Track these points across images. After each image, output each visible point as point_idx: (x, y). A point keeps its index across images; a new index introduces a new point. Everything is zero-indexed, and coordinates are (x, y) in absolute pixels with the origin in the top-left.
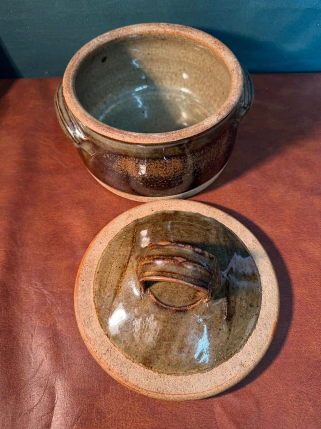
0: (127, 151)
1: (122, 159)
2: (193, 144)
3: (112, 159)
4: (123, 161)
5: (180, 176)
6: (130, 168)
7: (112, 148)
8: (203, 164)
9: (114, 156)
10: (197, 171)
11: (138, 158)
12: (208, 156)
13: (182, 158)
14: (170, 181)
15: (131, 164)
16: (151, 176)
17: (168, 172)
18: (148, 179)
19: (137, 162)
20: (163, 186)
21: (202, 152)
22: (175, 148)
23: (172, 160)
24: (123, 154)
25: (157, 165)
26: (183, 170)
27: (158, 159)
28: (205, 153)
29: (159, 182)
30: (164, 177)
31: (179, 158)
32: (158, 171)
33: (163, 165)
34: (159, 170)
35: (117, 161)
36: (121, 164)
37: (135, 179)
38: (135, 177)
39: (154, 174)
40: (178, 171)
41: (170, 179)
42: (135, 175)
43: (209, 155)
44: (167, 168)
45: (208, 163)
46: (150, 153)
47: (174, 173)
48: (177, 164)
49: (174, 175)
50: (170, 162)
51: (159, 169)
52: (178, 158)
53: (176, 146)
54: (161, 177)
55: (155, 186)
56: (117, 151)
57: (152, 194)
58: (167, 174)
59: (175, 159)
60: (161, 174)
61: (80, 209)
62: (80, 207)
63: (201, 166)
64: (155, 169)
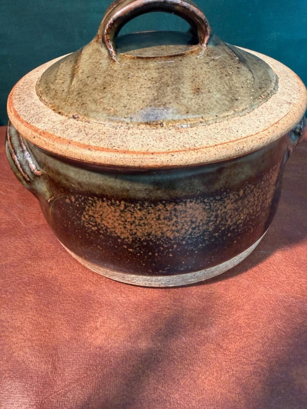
0: (105, 188)
1: (96, 203)
2: (225, 174)
3: (80, 204)
4: (98, 206)
5: (202, 237)
6: (110, 221)
7: (79, 184)
8: (242, 214)
9: (83, 198)
10: (232, 228)
11: (125, 200)
12: (249, 202)
13: (206, 200)
14: (183, 245)
15: (112, 211)
16: (149, 235)
17: (179, 227)
18: (144, 241)
19: (122, 207)
20: (171, 255)
21: (241, 192)
22: (193, 180)
23: (188, 205)
24: (97, 193)
25: (159, 213)
26: (207, 224)
27: (161, 201)
28: (246, 196)
29: (163, 247)
30: (172, 238)
31: (201, 202)
32: (161, 226)
33: (171, 213)
34: (164, 223)
35: (87, 207)
36: (94, 213)
37: (119, 240)
38: (119, 237)
39: (153, 232)
40: (199, 227)
41: (184, 243)
42: (119, 234)
43: (252, 200)
44: (179, 220)
45: (249, 214)
47: (190, 230)
48: (197, 212)
49: (191, 234)
50: (184, 209)
51: (163, 221)
52: (199, 201)
53: (194, 177)
54: (167, 237)
55: (156, 255)
56: (86, 188)
57: (150, 271)
58: (178, 231)
59: (193, 203)
60: (167, 231)
61: (28, 295)
62: (29, 291)
63: (238, 220)
64: (156, 221)
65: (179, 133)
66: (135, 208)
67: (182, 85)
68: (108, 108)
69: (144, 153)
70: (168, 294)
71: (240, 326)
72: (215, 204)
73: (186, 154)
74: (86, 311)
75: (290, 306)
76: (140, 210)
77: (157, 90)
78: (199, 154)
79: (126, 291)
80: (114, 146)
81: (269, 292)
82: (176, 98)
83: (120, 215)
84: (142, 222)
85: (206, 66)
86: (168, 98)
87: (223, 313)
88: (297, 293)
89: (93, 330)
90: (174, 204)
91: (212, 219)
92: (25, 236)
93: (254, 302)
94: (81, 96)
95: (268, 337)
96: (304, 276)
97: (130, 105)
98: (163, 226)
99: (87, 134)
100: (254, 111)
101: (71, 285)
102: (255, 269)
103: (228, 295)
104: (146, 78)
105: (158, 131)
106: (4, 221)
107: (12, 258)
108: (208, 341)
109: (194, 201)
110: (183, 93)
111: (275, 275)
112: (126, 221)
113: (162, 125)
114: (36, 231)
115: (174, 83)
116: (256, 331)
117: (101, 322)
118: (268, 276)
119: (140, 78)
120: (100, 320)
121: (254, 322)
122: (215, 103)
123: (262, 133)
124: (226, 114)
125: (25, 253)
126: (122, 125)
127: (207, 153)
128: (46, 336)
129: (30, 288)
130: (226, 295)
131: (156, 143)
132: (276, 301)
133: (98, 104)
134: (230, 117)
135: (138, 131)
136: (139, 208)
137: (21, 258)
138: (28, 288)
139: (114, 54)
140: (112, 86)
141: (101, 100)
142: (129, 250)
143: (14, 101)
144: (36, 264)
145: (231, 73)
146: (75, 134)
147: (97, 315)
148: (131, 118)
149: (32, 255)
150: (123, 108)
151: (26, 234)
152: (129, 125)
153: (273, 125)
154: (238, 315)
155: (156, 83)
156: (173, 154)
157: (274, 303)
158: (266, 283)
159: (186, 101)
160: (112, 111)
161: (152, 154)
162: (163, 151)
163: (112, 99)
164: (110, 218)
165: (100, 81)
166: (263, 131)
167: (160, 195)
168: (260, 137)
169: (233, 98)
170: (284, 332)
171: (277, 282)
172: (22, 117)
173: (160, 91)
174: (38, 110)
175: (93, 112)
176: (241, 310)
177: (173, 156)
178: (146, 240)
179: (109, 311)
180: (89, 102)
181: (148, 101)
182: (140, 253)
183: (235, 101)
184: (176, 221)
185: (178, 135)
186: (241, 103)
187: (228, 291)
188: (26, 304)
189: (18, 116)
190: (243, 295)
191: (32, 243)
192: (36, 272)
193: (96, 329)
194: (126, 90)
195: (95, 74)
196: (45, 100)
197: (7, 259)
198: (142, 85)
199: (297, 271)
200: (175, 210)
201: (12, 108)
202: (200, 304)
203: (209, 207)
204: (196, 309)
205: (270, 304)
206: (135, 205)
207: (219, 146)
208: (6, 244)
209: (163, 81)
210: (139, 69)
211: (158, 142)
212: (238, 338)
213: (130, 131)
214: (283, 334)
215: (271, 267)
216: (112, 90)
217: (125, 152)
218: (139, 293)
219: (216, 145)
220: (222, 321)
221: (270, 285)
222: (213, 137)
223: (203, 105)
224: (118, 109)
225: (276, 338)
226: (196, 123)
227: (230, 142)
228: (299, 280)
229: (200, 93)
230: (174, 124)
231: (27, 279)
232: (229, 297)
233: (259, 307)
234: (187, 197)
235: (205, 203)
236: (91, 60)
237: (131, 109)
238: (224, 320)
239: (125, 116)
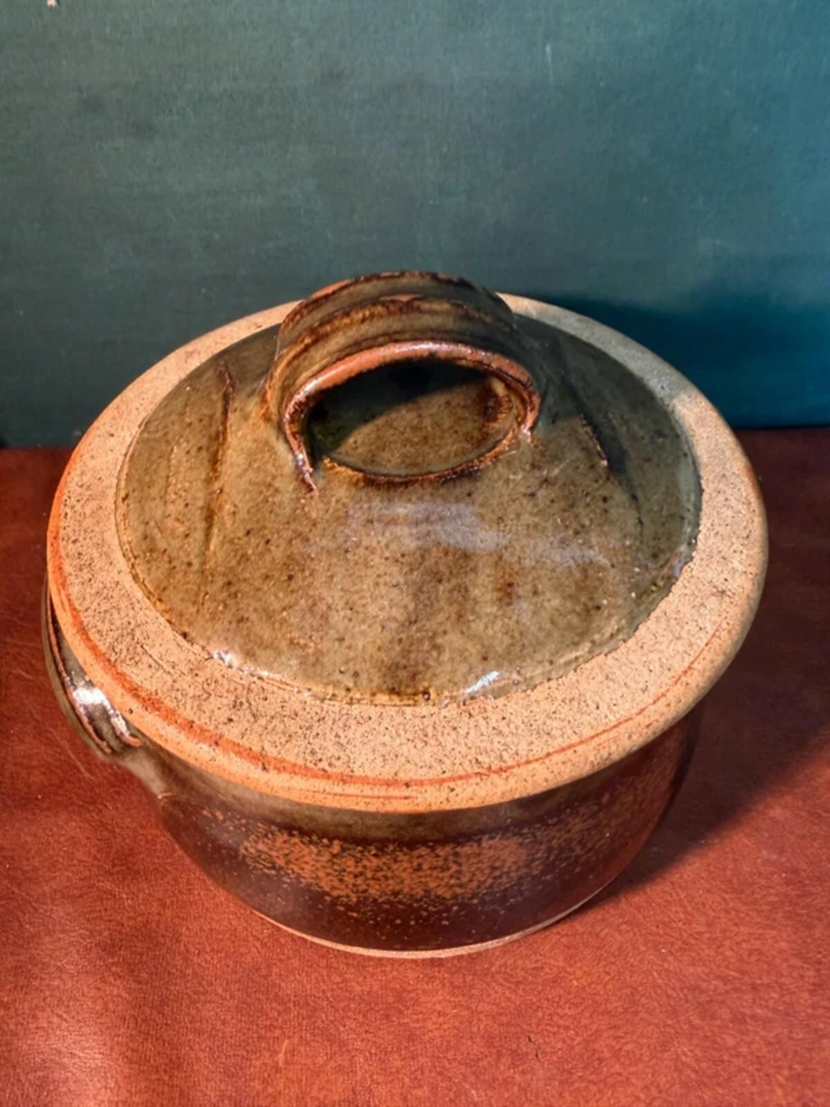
0: (296, 816)
1: (274, 835)
3: (236, 828)
4: (280, 840)
5: (515, 887)
6: (307, 867)
7: (235, 798)
8: (607, 831)
9: (243, 821)
10: (583, 859)
11: (344, 839)
12: (624, 804)
13: (525, 831)
14: (474, 905)
15: (311, 853)
16: (396, 894)
17: (464, 880)
18: (384, 902)
19: (336, 849)
20: (445, 923)
21: (606, 798)
23: (485, 844)
24: (278, 820)
25: (420, 860)
26: (528, 866)
27: (424, 843)
28: (616, 799)
29: (427, 911)
30: (448, 897)
31: (514, 835)
32: (423, 880)
33: (446, 860)
34: (429, 876)
35: (253, 837)
36: (270, 849)
37: (327, 898)
38: (328, 894)
39: (406, 890)
40: (508, 873)
41: (475, 901)
42: (327, 889)
44: (465, 868)
46: (391, 826)
47: (490, 881)
48: (506, 851)
49: (490, 887)
50: (476, 851)
51: (429, 872)
52: (510, 834)
54: (438, 897)
55: (412, 923)
56: (251, 808)
58: (461, 886)
59: (497, 839)
60: (437, 887)
61: (112, 979)
62: (113, 969)
63: (599, 840)
64: (411, 873)
65: (465, 717)
66: (366, 853)
67: (472, 576)
68: (302, 642)
69: (388, 784)
70: (437, 974)
71: (599, 1059)
72: (546, 833)
73: (482, 784)
74: (252, 1023)
75: (710, 1002)
76: (375, 855)
77: (415, 595)
78: (512, 781)
79: (341, 966)
80: (320, 760)
81: (666, 965)
82: (460, 616)
83: (330, 861)
84: (379, 874)
85: (528, 505)
86: (441, 617)
87: (561, 1022)
88: (727, 967)
89: (269, 1075)
90: (452, 845)
91: (539, 855)
92: (91, 808)
93: (632, 993)
94: (236, 596)
95: (658, 1086)
96: (747, 919)
97: (353, 636)
98: (428, 879)
99: (254, 716)
100: (637, 633)
101: (212, 950)
102: (637, 899)
103: (574, 973)
104: (387, 554)
105: (418, 709)
106: (35, 763)
107: (66, 873)
108: (527, 1099)
109: (499, 836)
110: (476, 601)
111: (682, 916)
112: (344, 871)
113: (426, 696)
114: (118, 793)
115: (454, 571)
116: (632, 1069)
117: (285, 1054)
118: (666, 919)
119: (373, 553)
120: (284, 1047)
121: (630, 1047)
122: (548, 626)
123: (652, 708)
124: (573, 655)
125: (95, 858)
126: (336, 692)
127: (529, 779)
128: (163, 1093)
129: (116, 960)
130: (570, 974)
131: (413, 751)
132: (682, 989)
133: (277, 625)
134: (581, 660)
135: (373, 712)
136: (373, 852)
137: (87, 873)
138: (111, 961)
139: (308, 468)
140: (307, 573)
141: (285, 614)
142: (350, 914)
143: (68, 568)
144: (126, 889)
145: (587, 522)
146: (226, 713)
147: (277, 1033)
148: (356, 674)
149: (114, 865)
150: (337, 644)
151: (94, 803)
152: (351, 694)
153: (679, 678)
154: (594, 1027)
155: (412, 570)
156: (452, 785)
157: (675, 995)
158: (661, 940)
159: (482, 627)
160: (311, 651)
161: (407, 785)
162: (432, 774)
163: (308, 615)
164: (307, 863)
165: (278, 553)
166: (655, 702)
167: (423, 834)
168: (647, 723)
169: (590, 604)
170: (694, 1071)
171: (685, 935)
172: (94, 636)
173: (422, 597)
174: (131, 613)
175: (266, 647)
176: (603, 1013)
177: (452, 790)
178: (388, 902)
179: (305, 1022)
180: (254, 617)
181: (394, 625)
182: (374, 920)
183: (593, 612)
184: (457, 871)
185: (464, 724)
186: (610, 616)
187: (575, 962)
188: (111, 1006)
189: (83, 631)
190: (608, 973)
191: (110, 827)
192: (126, 914)
193: (276, 1072)
194: (342, 589)
195: (264, 527)
196: (146, 582)
197: (55, 878)
198: (379, 576)
199: (731, 905)
200: (456, 854)
201: (63, 593)
202: (509, 999)
203: (532, 839)
204: (501, 1014)
205: (669, 997)
206: (364, 848)
207: (555, 758)
208: (48, 832)
209: (427, 563)
210: (371, 521)
211: (420, 745)
212: (594, 1088)
213: (355, 710)
214: (693, 1076)
215: (674, 895)
216: (309, 586)
217: (345, 779)
218: (371, 969)
219: (548, 755)
220: (559, 1045)
221: (669, 946)
222: (541, 726)
223: (521, 634)
224: (324, 646)
225: (677, 1087)
226: (505, 685)
227: (581, 742)
228: (736, 929)
229: (514, 597)
230: (455, 693)
231: (106, 933)
232: (577, 979)
233: (643, 1005)
234: (482, 832)
235: (522, 835)
236: (250, 475)
237: (356, 649)
238: (564, 1042)
239: (343, 669)
